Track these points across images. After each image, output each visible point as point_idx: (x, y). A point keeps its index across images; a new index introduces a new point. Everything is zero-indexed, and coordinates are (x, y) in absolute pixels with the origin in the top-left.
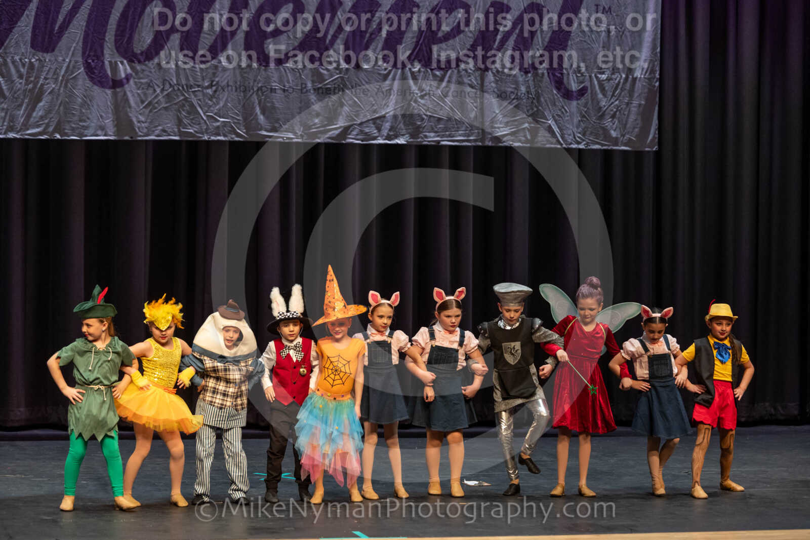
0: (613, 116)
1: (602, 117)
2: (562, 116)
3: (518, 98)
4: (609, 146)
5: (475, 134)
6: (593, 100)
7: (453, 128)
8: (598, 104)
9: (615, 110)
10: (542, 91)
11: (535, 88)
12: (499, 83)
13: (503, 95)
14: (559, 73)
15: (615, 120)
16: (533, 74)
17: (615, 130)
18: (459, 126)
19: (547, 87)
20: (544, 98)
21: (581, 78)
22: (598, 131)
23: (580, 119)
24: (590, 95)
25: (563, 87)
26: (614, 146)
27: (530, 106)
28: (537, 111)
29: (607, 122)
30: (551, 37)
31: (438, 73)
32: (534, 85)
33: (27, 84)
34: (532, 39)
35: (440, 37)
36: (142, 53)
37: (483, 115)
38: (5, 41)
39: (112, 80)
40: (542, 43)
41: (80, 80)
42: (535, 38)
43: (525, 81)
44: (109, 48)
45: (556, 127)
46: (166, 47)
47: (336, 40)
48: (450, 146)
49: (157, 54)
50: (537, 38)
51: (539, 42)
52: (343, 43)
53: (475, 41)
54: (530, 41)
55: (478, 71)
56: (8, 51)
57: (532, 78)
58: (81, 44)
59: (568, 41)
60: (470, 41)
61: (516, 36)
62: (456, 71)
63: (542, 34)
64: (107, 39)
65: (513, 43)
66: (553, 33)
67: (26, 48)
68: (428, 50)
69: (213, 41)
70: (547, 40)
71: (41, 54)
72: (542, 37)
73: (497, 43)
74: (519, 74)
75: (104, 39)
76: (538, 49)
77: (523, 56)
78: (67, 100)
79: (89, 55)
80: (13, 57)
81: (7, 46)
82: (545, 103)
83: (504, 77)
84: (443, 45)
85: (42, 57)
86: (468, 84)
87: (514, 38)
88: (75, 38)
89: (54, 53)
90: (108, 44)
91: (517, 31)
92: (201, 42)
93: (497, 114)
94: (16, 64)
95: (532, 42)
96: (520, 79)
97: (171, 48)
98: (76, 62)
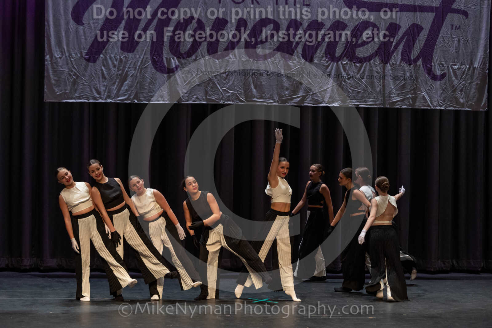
0: (461, 90)
1: (454, 91)
2: (431, 90)
3: (404, 80)
4: (458, 108)
5: (379, 101)
6: (449, 81)
7: (367, 97)
8: (452, 84)
9: (462, 87)
10: (419, 75)
11: (415, 73)
12: (394, 70)
13: (396, 78)
14: (429, 65)
15: (462, 92)
16: (414, 65)
17: (462, 99)
18: (370, 96)
19: (422, 73)
20: (420, 80)
21: (443, 68)
22: (453, 99)
23: (441, 92)
24: (447, 78)
25: (432, 73)
26: (462, 108)
27: (412, 84)
28: (416, 87)
29: (458, 94)
30: (425, 44)
31: (358, 65)
32: (415, 72)
33: (118, 71)
34: (413, 45)
35: (359, 44)
36: (185, 53)
37: (384, 90)
38: (106, 46)
39: (168, 68)
40: (419, 47)
41: (149, 69)
42: (415, 44)
43: (409, 70)
44: (166, 50)
45: (428, 96)
46: (199, 49)
47: (298, 46)
48: (364, 108)
49: (194, 53)
50: (417, 44)
51: (417, 46)
52: (302, 47)
53: (380, 46)
54: (412, 46)
55: (381, 63)
56: (107, 52)
57: (413, 68)
58: (149, 48)
59: (434, 46)
60: (377, 46)
61: (404, 43)
62: (368, 64)
63: (419, 42)
64: (164, 45)
65: (402, 47)
66: (426, 41)
67: (118, 50)
68: (352, 51)
69: (226, 46)
70: (422, 45)
71: (126, 53)
72: (419, 44)
73: (392, 47)
74: (405, 65)
75: (163, 45)
76: (417, 51)
77: (408, 55)
78: (141, 80)
79: (154, 54)
80: (110, 55)
81: (107, 49)
82: (421, 83)
83: (397, 67)
84: (361, 48)
85: (127, 55)
86: (376, 71)
87: (403, 44)
88: (146, 44)
89: (134, 53)
90: (165, 48)
91: (405, 40)
92: (219, 46)
93: (393, 89)
94: (112, 59)
95: (413, 47)
96: (406, 68)
97: (202, 50)
98: (147, 58)
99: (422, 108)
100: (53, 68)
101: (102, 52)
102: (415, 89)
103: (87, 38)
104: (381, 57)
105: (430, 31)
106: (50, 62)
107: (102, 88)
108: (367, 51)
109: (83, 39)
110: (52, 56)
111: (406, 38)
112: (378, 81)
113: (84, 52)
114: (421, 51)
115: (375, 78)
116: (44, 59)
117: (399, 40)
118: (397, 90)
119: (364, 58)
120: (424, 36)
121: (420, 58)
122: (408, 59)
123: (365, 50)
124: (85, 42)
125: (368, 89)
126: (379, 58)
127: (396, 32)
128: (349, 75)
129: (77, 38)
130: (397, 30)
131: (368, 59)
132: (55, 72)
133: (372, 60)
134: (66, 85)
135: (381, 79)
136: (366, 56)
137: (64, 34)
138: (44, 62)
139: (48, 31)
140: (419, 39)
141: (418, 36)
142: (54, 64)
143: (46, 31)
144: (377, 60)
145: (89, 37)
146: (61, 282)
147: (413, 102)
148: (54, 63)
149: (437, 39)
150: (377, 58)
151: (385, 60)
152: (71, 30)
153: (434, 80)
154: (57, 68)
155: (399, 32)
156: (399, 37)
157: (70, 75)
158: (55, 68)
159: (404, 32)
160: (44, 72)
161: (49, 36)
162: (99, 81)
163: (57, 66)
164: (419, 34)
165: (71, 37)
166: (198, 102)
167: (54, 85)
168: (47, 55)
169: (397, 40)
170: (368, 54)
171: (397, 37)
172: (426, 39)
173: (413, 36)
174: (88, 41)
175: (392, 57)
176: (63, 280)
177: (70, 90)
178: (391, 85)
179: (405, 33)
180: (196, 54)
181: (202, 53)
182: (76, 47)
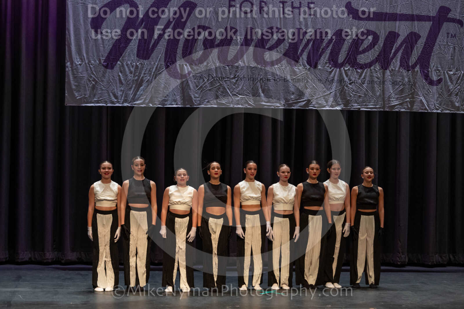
5: (379, 104)
7: (367, 101)
11: (413, 79)
12: (393, 76)
14: (426, 71)
15: (457, 97)
16: (412, 71)
17: (457, 103)
18: (370, 100)
19: (420, 78)
26: (457, 111)
28: (414, 92)
30: (422, 51)
31: (359, 71)
32: (413, 77)
33: (134, 77)
34: (412, 52)
35: (360, 51)
36: (197, 60)
37: (384, 94)
38: (123, 53)
39: (180, 74)
40: (417, 54)
41: (164, 75)
42: (413, 51)
43: (408, 75)
44: (179, 57)
45: (425, 101)
46: (210, 57)
47: (303, 53)
48: (365, 111)
49: (205, 60)
50: (414, 51)
51: (415, 54)
52: (307, 54)
53: (380, 53)
54: (410, 53)
55: (381, 69)
56: (124, 59)
57: (411, 74)
58: (164, 55)
59: (431, 53)
60: (377, 53)
61: (402, 50)
62: (369, 70)
63: (417, 49)
64: (178, 52)
65: (401, 54)
66: (423, 48)
67: (134, 57)
68: (354, 58)
69: (236, 53)
70: (420, 52)
71: (142, 60)
72: (417, 51)
73: (392, 54)
74: (404, 71)
75: (176, 52)
76: (415, 58)
77: (406, 62)
78: (156, 85)
79: (168, 61)
80: (127, 62)
81: (124, 56)
82: (419, 88)
83: (396, 73)
84: (362, 55)
85: (143, 62)
86: (376, 77)
87: (402, 52)
88: (161, 52)
89: (149, 60)
90: (179, 55)
91: (403, 48)
92: (229, 54)
93: (392, 93)
94: (129, 66)
95: (412, 53)
96: (405, 74)
97: (213, 57)
98: (161, 65)
99: (420, 111)
100: (73, 74)
101: (119, 59)
102: (412, 94)
103: (105, 46)
104: (381, 64)
105: (427, 39)
106: (70, 69)
107: (119, 93)
108: (368, 58)
109: (101, 47)
110: (72, 63)
111: (404, 46)
112: (378, 86)
113: (103, 59)
114: (418, 58)
115: (375, 84)
116: (65, 65)
117: (398, 48)
118: (396, 95)
119: (365, 64)
120: (422, 43)
121: (418, 64)
122: (407, 65)
123: (366, 57)
124: (104, 50)
125: (368, 93)
126: (379, 65)
127: (395, 40)
128: (351, 80)
129: (96, 46)
130: (396, 38)
131: (369, 65)
132: (75, 78)
133: (372, 66)
134: (85, 90)
135: (380, 84)
136: (366, 63)
137: (83, 42)
138: (65, 69)
139: (69, 39)
140: (417, 46)
141: (416, 44)
142: (74, 71)
143: (66, 39)
144: (378, 67)
145: (107, 46)
146: (81, 275)
147: (411, 106)
148: (74, 69)
149: (434, 46)
150: (377, 64)
151: (385, 66)
152: (90, 39)
153: (431, 85)
154: (78, 74)
155: (398, 39)
156: (398, 45)
157: (90, 81)
158: (75, 75)
159: (403, 39)
160: (65, 78)
161: (70, 45)
162: (116, 86)
163: (77, 72)
164: (417, 42)
165: (90, 45)
166: (209, 106)
167: (75, 90)
168: (68, 62)
169: (396, 47)
170: (369, 61)
171: (397, 45)
172: (424, 47)
173: (411, 43)
174: (106, 48)
175: (392, 64)
176: (83, 272)
177: (90, 95)
178: (391, 90)
179: (404, 41)
180: (208, 60)
181: (213, 60)
182: (95, 54)
